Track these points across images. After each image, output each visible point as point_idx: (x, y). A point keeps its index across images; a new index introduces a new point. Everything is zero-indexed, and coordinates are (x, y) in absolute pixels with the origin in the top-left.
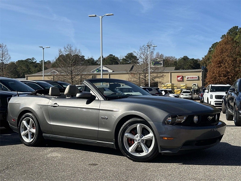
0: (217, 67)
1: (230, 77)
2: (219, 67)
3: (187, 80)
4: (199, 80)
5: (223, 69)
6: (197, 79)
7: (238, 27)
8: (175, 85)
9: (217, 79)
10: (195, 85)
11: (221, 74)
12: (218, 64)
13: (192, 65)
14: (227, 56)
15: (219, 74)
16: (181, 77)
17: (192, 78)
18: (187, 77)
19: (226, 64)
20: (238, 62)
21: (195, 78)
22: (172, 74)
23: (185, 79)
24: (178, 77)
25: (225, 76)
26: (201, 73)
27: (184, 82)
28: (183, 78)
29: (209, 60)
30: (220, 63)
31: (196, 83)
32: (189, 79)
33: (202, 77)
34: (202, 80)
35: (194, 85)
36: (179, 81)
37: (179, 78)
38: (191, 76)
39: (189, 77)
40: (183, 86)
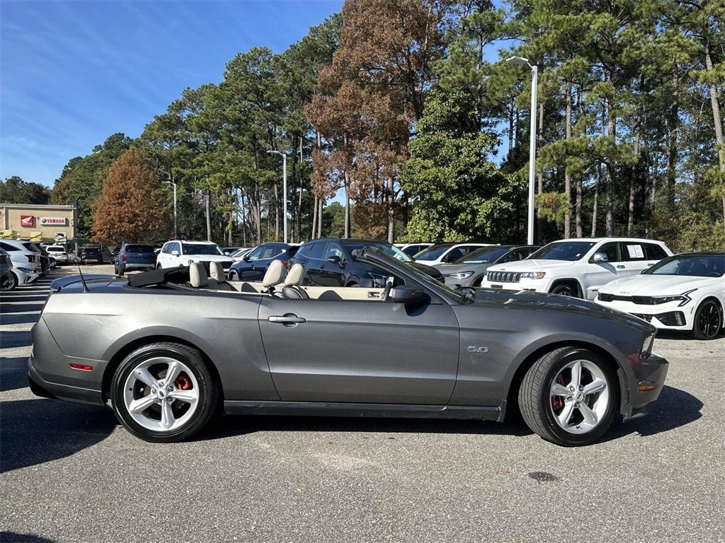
0: (115, 204)
1: (140, 223)
2: (121, 204)
3: (42, 225)
4: (67, 225)
5: (126, 210)
6: (64, 224)
7: (124, 134)
8: (18, 234)
9: (116, 226)
10: (63, 235)
11: (124, 218)
12: (118, 199)
13: (31, 195)
14: (134, 185)
15: (119, 218)
16: (30, 218)
17: (54, 221)
18: (42, 219)
19: (133, 201)
20: (153, 198)
21: (60, 221)
22: (10, 211)
23: (39, 222)
24: (23, 217)
25: (131, 222)
26: (72, 213)
27: (35, 227)
28: (33, 219)
29: (69, 189)
30: (121, 196)
31: (63, 230)
32: (47, 223)
33: (74, 220)
34: (74, 226)
35: (60, 234)
36: (24, 226)
37: (25, 221)
38: (52, 219)
39: (46, 218)
40: (36, 237)
